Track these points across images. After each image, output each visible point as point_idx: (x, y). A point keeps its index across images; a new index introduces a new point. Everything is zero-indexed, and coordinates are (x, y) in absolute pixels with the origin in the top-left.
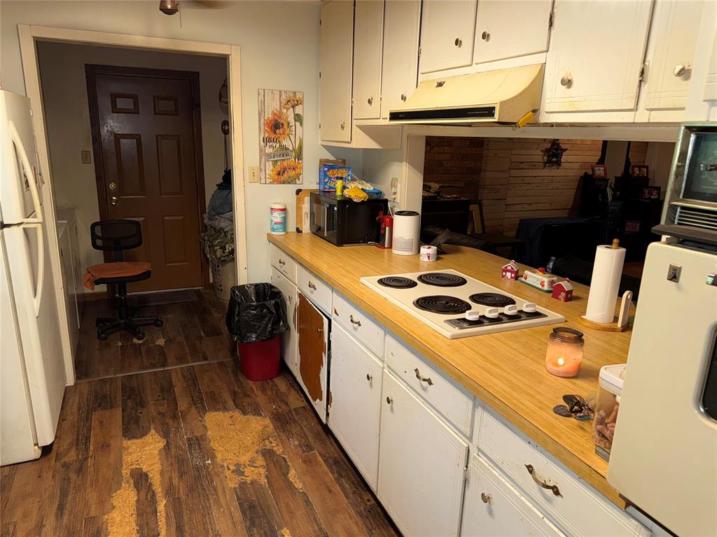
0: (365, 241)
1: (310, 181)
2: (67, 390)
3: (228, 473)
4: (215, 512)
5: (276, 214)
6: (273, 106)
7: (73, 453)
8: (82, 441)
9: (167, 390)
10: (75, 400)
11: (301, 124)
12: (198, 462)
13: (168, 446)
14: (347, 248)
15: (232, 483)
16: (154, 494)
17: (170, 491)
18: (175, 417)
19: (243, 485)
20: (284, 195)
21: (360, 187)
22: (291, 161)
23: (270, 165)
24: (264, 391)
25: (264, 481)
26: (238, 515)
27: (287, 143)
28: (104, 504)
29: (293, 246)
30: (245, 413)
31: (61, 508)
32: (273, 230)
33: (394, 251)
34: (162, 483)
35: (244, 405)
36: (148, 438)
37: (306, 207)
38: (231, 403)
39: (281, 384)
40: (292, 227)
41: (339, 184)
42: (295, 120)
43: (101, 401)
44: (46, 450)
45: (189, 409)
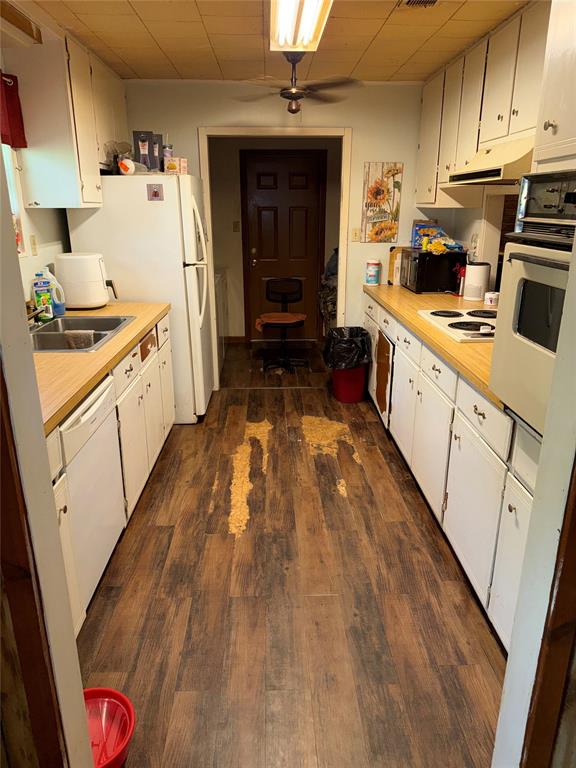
0: (442, 290)
1: (404, 239)
2: (213, 392)
3: (311, 448)
4: (298, 464)
5: (370, 268)
6: (376, 175)
7: (216, 424)
8: (222, 419)
9: (279, 400)
10: (218, 399)
11: (399, 190)
12: (293, 440)
13: (274, 429)
14: (424, 296)
15: (313, 452)
16: (262, 450)
17: (271, 450)
18: (281, 415)
19: (320, 455)
20: (380, 252)
21: (443, 242)
22: (388, 222)
23: (370, 226)
24: (348, 409)
25: (335, 455)
26: (313, 468)
27: (386, 207)
28: (232, 449)
29: (384, 298)
30: (331, 420)
31: (207, 449)
32: (368, 281)
33: (465, 298)
34: (268, 446)
35: (331, 414)
36: (263, 423)
37: (398, 262)
38: (323, 413)
39: (363, 407)
40: (384, 281)
41: (425, 239)
42: (395, 187)
43: (235, 400)
44: (201, 419)
45: (292, 412)
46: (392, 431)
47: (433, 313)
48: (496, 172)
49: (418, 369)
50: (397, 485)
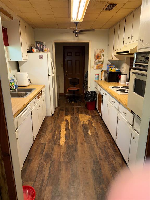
0: (115, 81)
1: (105, 68)
2: (56, 108)
3: (81, 122)
4: (78, 126)
5: (96, 76)
6: (97, 52)
7: (57, 116)
8: (58, 115)
9: (73, 110)
10: (57, 110)
11: (104, 56)
12: (77, 120)
13: (72, 117)
14: (110, 83)
15: (82, 123)
16: (69, 123)
17: (71, 123)
18: (74, 113)
19: (84, 124)
20: (99, 72)
21: (115, 69)
22: (101, 64)
23: (96, 65)
24: (91, 112)
25: (88, 124)
26: (82, 127)
27: (100, 60)
28: (61, 123)
29: (100, 83)
30: (86, 115)
31: (54, 122)
32: (96, 79)
33: (121, 83)
34: (70, 122)
35: (86, 113)
36: (69, 116)
37: (103, 74)
38: (84, 113)
39: (95, 111)
40: (100, 79)
41: (110, 68)
42: (102, 55)
43: (61, 110)
44: (53, 115)
45: (76, 113)
46: (102, 118)
47: (112, 87)
48: (128, 52)
49: (109, 101)
50: (104, 132)
